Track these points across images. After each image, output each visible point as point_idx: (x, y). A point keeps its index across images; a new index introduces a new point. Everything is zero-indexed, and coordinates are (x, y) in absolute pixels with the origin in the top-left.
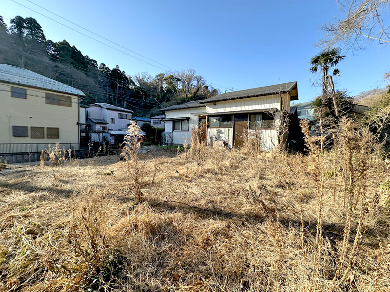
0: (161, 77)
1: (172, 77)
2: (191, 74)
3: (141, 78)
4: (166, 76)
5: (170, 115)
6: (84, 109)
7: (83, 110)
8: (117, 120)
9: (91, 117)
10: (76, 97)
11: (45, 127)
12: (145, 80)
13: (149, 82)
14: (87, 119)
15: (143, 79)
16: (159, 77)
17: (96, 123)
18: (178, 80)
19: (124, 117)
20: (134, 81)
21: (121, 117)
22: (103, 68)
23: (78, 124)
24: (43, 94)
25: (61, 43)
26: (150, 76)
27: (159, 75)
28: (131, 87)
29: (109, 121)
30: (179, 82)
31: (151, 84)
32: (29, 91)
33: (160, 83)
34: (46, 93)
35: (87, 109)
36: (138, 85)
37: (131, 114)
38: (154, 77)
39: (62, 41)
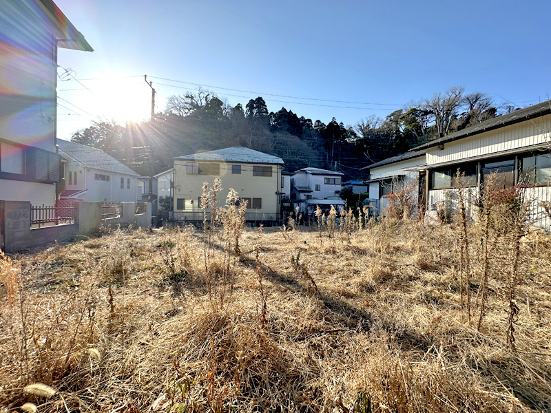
0: (396, 117)
1: (414, 111)
2: (454, 95)
3: (365, 125)
4: (404, 112)
5: (376, 175)
6: (289, 177)
7: (287, 179)
8: (323, 186)
9: (297, 185)
10: (276, 166)
11: (252, 198)
12: (371, 127)
13: (377, 127)
14: (292, 187)
15: (368, 126)
16: (392, 117)
17: (300, 191)
18: (426, 113)
19: (332, 182)
20: (356, 132)
21: (328, 182)
22: (318, 125)
23: (276, 193)
24: (250, 167)
25: (280, 112)
26: (378, 119)
27: (392, 115)
28: (351, 140)
29: (313, 188)
30: (428, 116)
31: (379, 131)
32: (243, 167)
33: (394, 125)
34: (254, 166)
35: (293, 177)
36: (362, 136)
37: (340, 177)
38: (385, 119)
39: (280, 109)
